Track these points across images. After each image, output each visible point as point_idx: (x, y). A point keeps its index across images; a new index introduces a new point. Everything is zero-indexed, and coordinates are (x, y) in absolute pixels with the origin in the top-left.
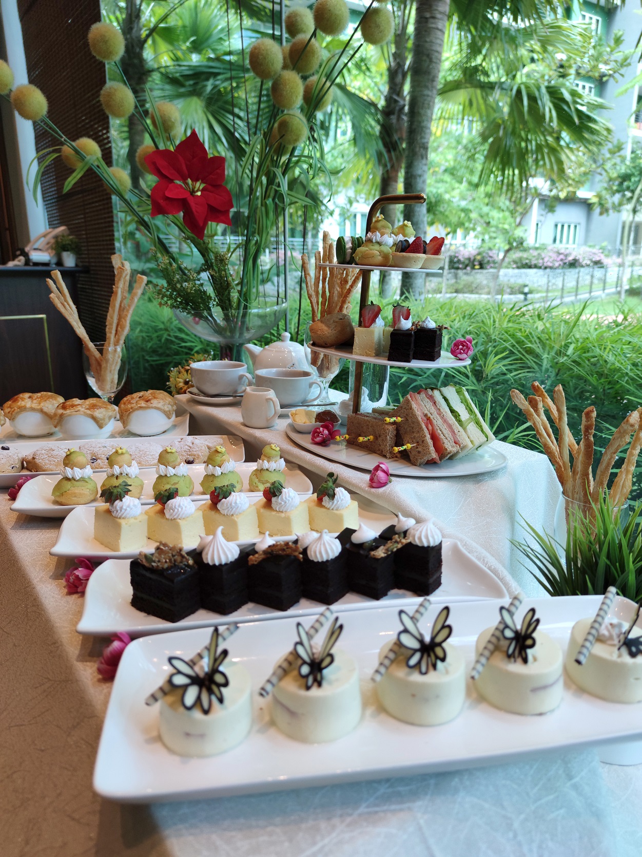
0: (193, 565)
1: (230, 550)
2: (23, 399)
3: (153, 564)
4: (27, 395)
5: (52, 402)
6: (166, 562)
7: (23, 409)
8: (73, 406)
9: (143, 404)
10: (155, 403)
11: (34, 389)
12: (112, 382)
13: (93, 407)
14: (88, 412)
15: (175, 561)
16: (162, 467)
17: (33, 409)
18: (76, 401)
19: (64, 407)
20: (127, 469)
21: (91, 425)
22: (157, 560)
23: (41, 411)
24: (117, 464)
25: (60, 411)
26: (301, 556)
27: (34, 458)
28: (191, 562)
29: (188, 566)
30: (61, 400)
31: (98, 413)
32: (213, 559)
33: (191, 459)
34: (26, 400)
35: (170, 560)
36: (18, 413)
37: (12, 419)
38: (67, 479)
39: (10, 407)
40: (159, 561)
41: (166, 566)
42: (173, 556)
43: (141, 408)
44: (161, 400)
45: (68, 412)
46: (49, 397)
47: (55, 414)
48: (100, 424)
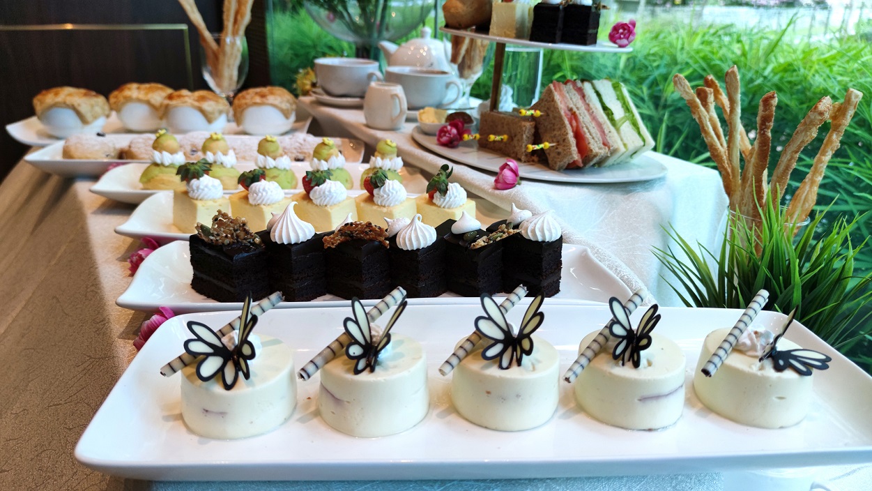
0: (260, 243)
1: (302, 228)
2: (129, 89)
3: (211, 238)
4: (134, 86)
5: (159, 94)
6: (226, 237)
7: (128, 99)
8: (180, 96)
9: (258, 100)
10: (271, 99)
11: (142, 78)
12: (231, 78)
13: (202, 99)
14: (196, 104)
15: (238, 236)
16: (261, 157)
17: (139, 100)
18: (185, 92)
19: (170, 97)
20: (221, 157)
21: (198, 119)
22: (216, 233)
23: (148, 103)
24: (210, 151)
25: (167, 102)
26: (388, 242)
27: (130, 147)
28: (257, 240)
29: (254, 244)
30: (169, 91)
31: (207, 106)
32: (281, 237)
33: (301, 156)
34: (133, 90)
35: (232, 235)
36: (124, 104)
37: (118, 110)
38: (156, 164)
39: (116, 97)
40: (218, 235)
41: (227, 241)
42: (235, 230)
43: (255, 104)
44: (280, 97)
45: (173, 102)
46: (158, 88)
47: (161, 105)
48: (209, 119)
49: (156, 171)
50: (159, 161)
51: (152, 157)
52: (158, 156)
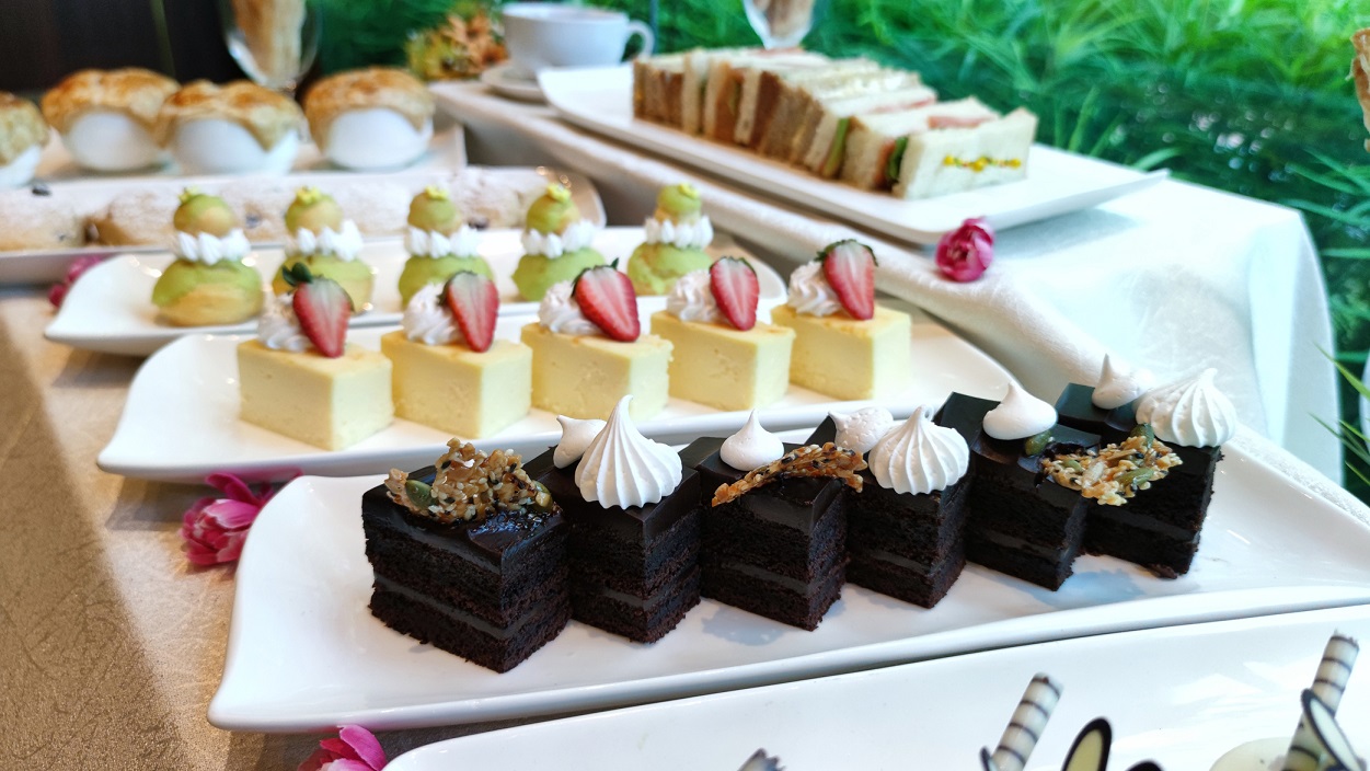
0: (549, 504)
1: (659, 465)
2: (84, 85)
3: (434, 509)
4: (92, 77)
5: (150, 94)
6: (471, 501)
7: (84, 107)
8: (198, 98)
9: (359, 97)
10: (386, 95)
11: (108, 61)
12: (287, 52)
13: (245, 101)
14: (236, 112)
15: (496, 496)
16: (418, 235)
17: (106, 108)
18: (205, 88)
19: (177, 100)
20: (331, 240)
21: (243, 145)
22: (445, 496)
23: (127, 112)
24: (307, 225)
25: (171, 110)
26: (860, 479)
28: (543, 498)
29: (534, 508)
30: (170, 87)
31: (261, 115)
32: (612, 491)
33: (480, 218)
34: (92, 87)
35: (483, 495)
36: (75, 117)
37: (64, 129)
38: (185, 262)
39: (57, 102)
40: (450, 500)
41: (470, 511)
42: (492, 483)
43: (356, 107)
44: (399, 91)
45: (186, 111)
46: (146, 81)
47: (159, 118)
48: (263, 139)
49: (188, 278)
50: (191, 255)
51: (178, 246)
52: (189, 245)
